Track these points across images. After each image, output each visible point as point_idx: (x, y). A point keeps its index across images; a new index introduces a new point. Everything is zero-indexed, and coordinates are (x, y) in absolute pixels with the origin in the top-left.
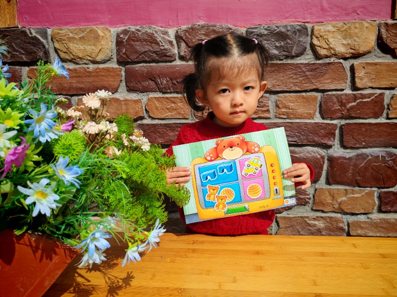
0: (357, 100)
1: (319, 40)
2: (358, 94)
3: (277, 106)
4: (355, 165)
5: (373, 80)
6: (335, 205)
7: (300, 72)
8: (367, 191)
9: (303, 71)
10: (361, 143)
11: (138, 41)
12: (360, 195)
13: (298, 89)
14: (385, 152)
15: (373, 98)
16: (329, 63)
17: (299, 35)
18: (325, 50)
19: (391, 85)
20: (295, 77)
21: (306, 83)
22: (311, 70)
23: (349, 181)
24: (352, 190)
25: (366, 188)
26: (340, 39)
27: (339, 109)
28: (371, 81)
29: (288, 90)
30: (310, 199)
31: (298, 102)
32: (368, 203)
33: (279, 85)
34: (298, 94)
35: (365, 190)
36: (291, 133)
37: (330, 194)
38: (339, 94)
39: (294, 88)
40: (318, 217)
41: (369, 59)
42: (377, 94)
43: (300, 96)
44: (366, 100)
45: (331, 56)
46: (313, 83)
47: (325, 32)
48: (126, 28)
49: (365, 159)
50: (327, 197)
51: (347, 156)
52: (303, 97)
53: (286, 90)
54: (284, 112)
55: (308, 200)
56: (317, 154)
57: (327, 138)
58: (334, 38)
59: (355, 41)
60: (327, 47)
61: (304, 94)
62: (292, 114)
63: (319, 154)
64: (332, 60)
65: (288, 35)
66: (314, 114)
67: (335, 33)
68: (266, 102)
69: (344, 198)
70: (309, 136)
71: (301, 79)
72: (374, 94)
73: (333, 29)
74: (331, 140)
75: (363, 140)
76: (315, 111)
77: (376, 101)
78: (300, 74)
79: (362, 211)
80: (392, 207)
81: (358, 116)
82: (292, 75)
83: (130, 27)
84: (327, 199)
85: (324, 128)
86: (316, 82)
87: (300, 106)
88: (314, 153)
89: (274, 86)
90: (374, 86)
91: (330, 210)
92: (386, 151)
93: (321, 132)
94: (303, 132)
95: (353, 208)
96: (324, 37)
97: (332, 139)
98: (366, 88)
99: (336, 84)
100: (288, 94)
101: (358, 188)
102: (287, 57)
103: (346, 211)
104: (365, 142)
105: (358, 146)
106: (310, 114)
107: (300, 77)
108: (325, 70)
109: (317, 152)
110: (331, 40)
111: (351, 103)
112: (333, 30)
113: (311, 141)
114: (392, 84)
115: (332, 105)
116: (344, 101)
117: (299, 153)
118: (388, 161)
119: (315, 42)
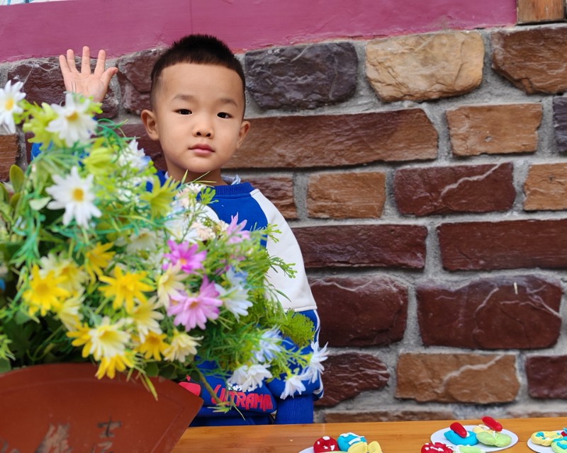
0: (459, 178)
1: (377, 70)
2: (459, 167)
3: (309, 196)
4: (470, 306)
5: (487, 140)
6: (437, 387)
7: (347, 131)
8: (498, 358)
9: (352, 128)
10: (477, 262)
11: (46, 86)
12: (484, 367)
13: (344, 162)
14: (524, 279)
15: (488, 173)
16: (399, 112)
17: (339, 63)
18: (390, 88)
19: (523, 147)
20: (338, 139)
21: (359, 151)
22: (367, 127)
23: (459, 338)
24: (468, 356)
25: (496, 353)
26: (416, 67)
27: (426, 198)
28: (485, 142)
29: (327, 165)
30: (387, 376)
31: (348, 187)
32: (503, 382)
33: (308, 157)
34: (347, 172)
35: (493, 357)
36: (338, 247)
37: (426, 366)
38: (424, 170)
39: (337, 162)
40: (405, 413)
41: (476, 101)
42: (495, 165)
43: (350, 175)
44: (475, 178)
45: (402, 97)
46: (372, 150)
47: (386, 54)
48: (25, 62)
49: (486, 292)
50: (420, 372)
51: (453, 289)
52: (357, 178)
53: (321, 164)
54: (323, 206)
55: (385, 379)
56: (392, 286)
57: (409, 255)
58: (404, 64)
59: (443, 68)
60: (393, 82)
61: (358, 171)
62: (336, 210)
63: (395, 286)
64: (406, 105)
65: (318, 64)
66: (382, 208)
67: (405, 57)
68: (287, 188)
69: (455, 374)
70: (371, 250)
71: (350, 143)
72: (492, 166)
73: (402, 50)
74: (417, 258)
75: (479, 255)
76: (383, 203)
77: (495, 180)
78: (348, 133)
79: (492, 399)
80: (552, 388)
81: (463, 210)
82: (332, 138)
83: (31, 60)
84: (421, 375)
85: (400, 235)
86: (379, 149)
87: (352, 194)
88: (386, 283)
89: (299, 159)
90: (491, 150)
91: (429, 399)
92: (527, 276)
93: (395, 243)
94: (361, 243)
95: (473, 393)
96: (387, 64)
97: (419, 255)
98: (476, 156)
99: (417, 149)
100: (326, 173)
101: (481, 352)
102: (320, 104)
103: (459, 399)
104: (484, 260)
105: (471, 267)
106: (372, 208)
107: (348, 140)
108: (393, 124)
109: (392, 282)
110: (399, 69)
111: (450, 184)
112: (400, 51)
113: (378, 260)
114: (524, 145)
115: (413, 189)
116: (435, 182)
117: (357, 285)
118: (531, 295)
119: (371, 73)
